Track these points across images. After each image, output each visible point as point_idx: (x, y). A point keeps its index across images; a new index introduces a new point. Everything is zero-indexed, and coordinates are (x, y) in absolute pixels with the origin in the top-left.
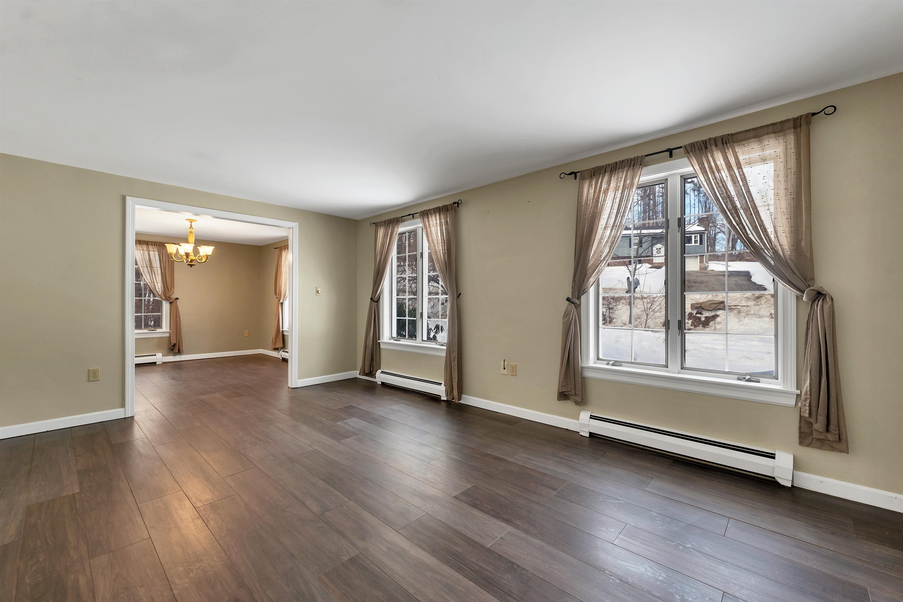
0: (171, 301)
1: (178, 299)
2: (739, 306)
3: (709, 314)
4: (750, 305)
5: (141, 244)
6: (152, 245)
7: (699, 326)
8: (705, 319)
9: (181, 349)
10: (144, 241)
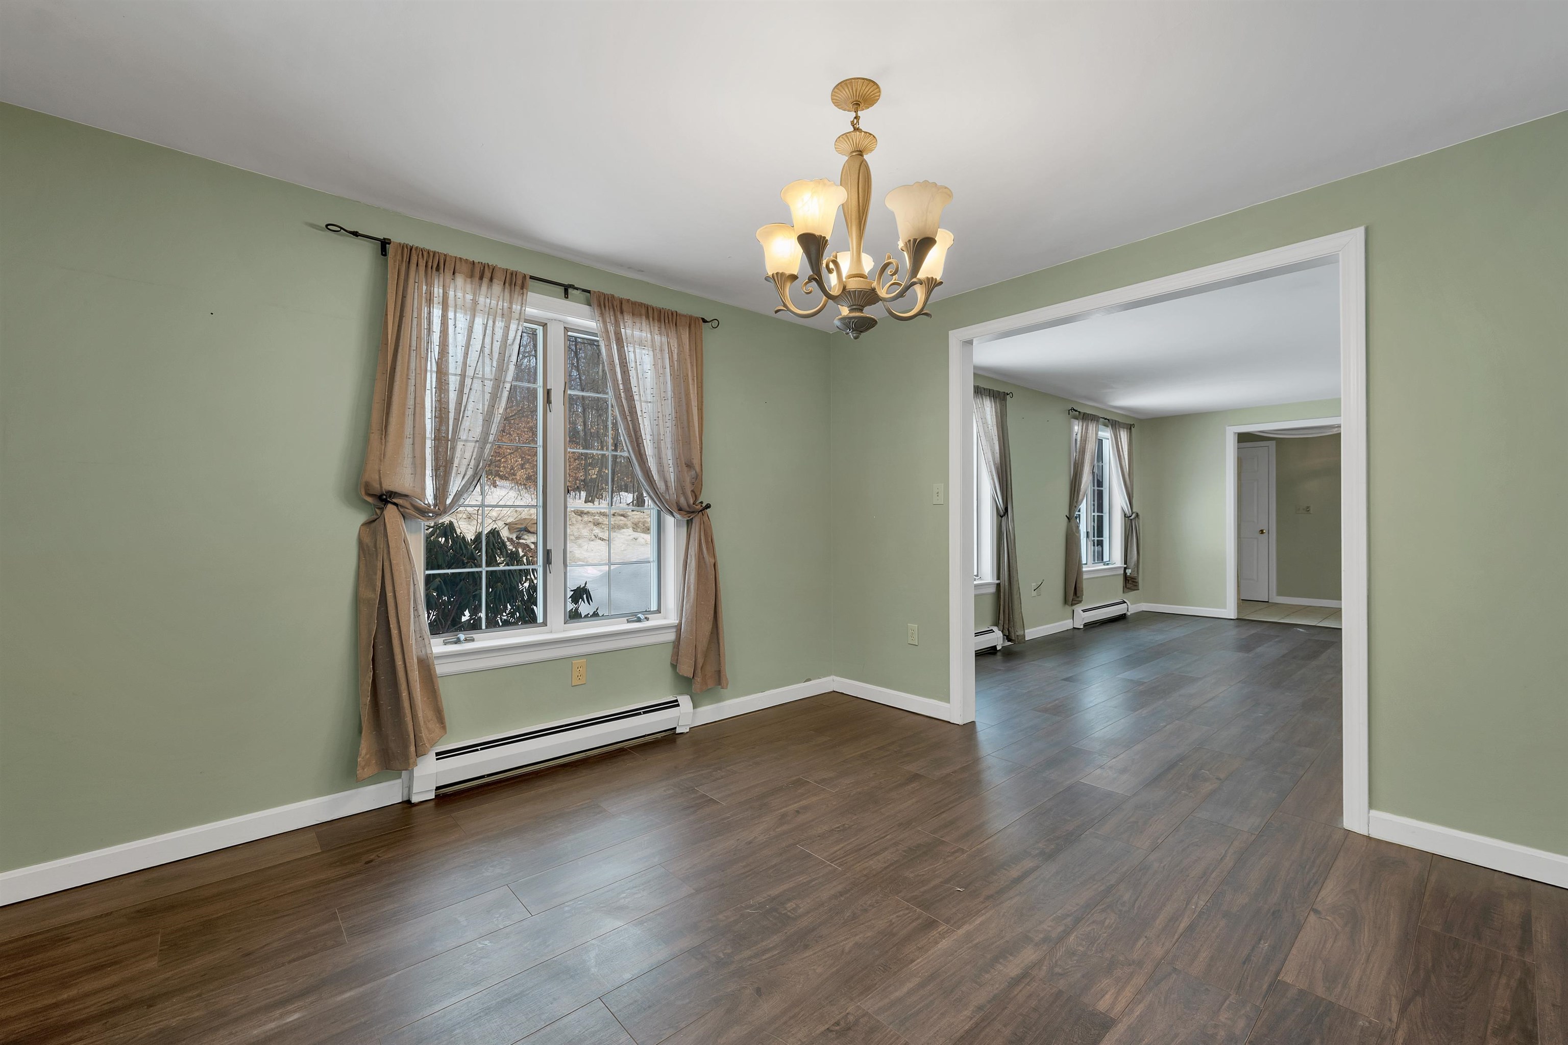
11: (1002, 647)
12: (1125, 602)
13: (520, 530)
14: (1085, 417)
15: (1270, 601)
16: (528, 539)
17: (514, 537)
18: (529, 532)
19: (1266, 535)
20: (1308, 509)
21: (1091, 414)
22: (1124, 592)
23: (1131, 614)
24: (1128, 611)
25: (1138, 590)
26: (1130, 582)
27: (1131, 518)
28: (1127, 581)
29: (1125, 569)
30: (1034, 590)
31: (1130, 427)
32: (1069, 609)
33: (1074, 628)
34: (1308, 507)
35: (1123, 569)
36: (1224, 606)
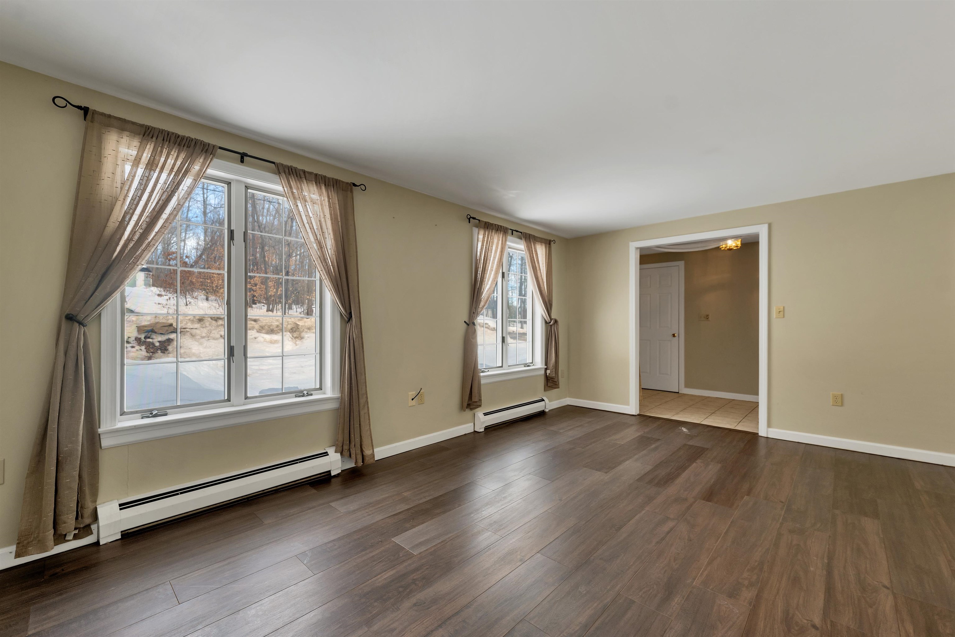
2: (187, 328)
3: (162, 339)
4: (197, 327)
7: (158, 353)
8: (160, 344)
11: (341, 471)
12: (543, 400)
13: (148, 332)
14: (488, 226)
15: (680, 392)
16: (156, 338)
17: (142, 336)
18: (156, 333)
19: (676, 338)
20: (707, 317)
21: (495, 224)
22: (545, 390)
23: (550, 411)
24: (545, 408)
25: (559, 388)
26: (550, 381)
27: (550, 324)
28: (548, 380)
29: (546, 369)
30: (412, 399)
31: (548, 243)
32: (468, 413)
33: (475, 431)
34: (708, 315)
35: (544, 369)
36: (627, 404)
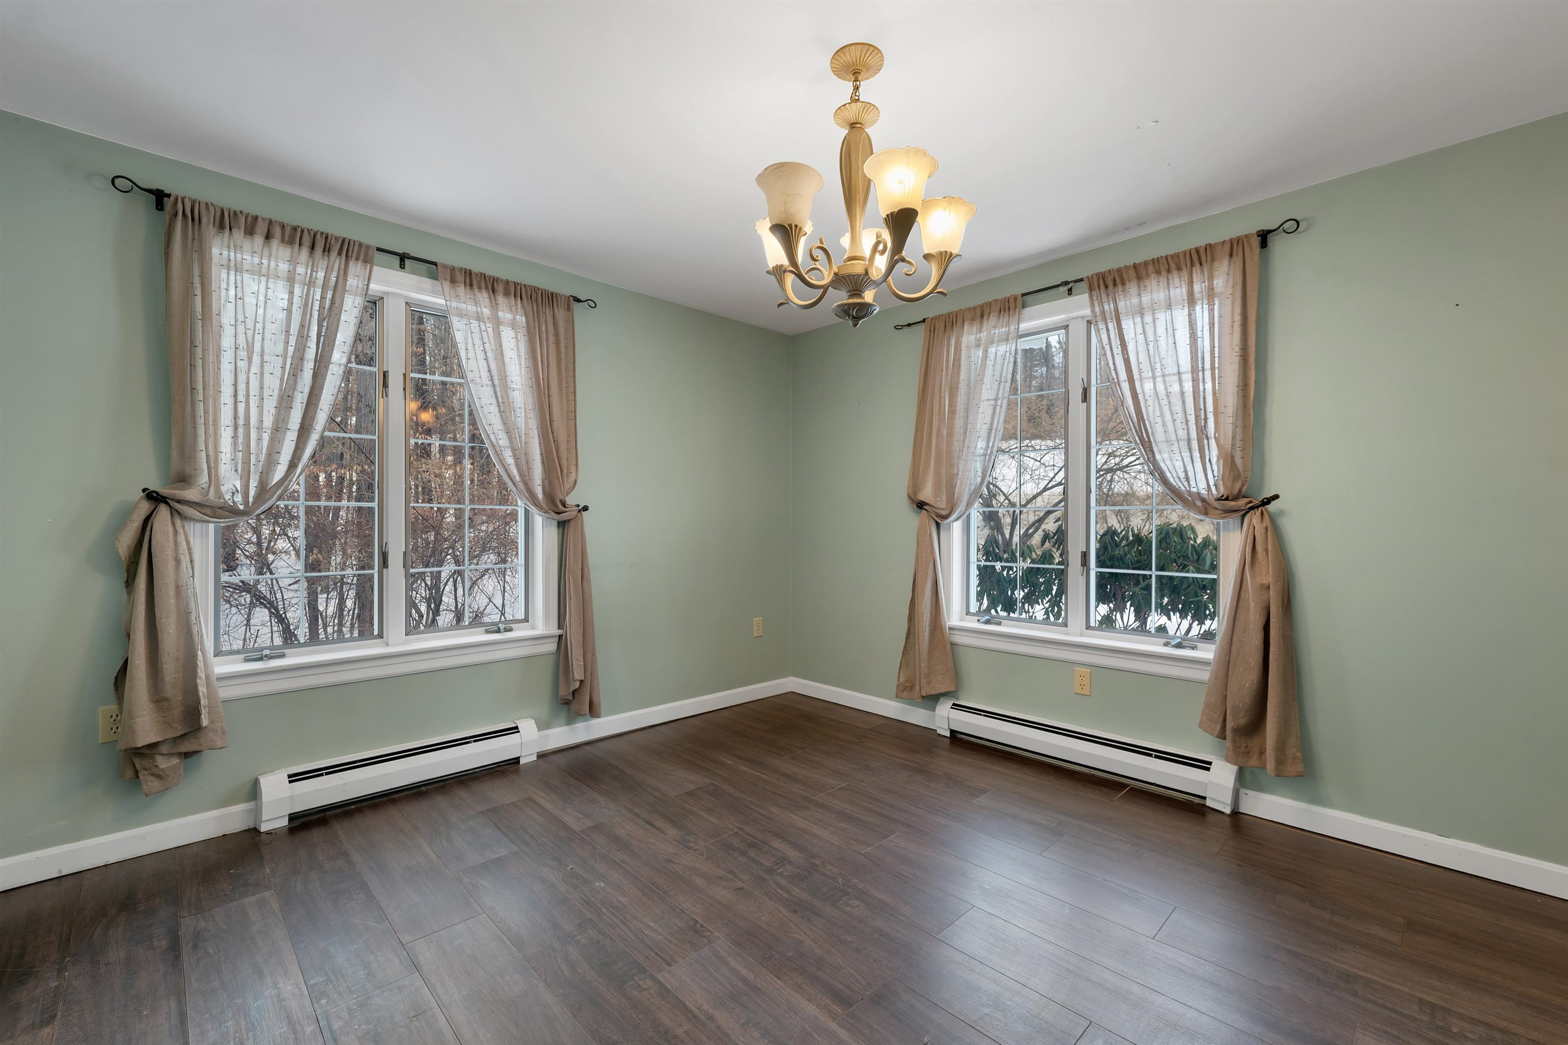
0: (563, 517)
1: (585, 508)
5: (471, 285)
6: (506, 294)
9: (595, 700)
10: (483, 276)
